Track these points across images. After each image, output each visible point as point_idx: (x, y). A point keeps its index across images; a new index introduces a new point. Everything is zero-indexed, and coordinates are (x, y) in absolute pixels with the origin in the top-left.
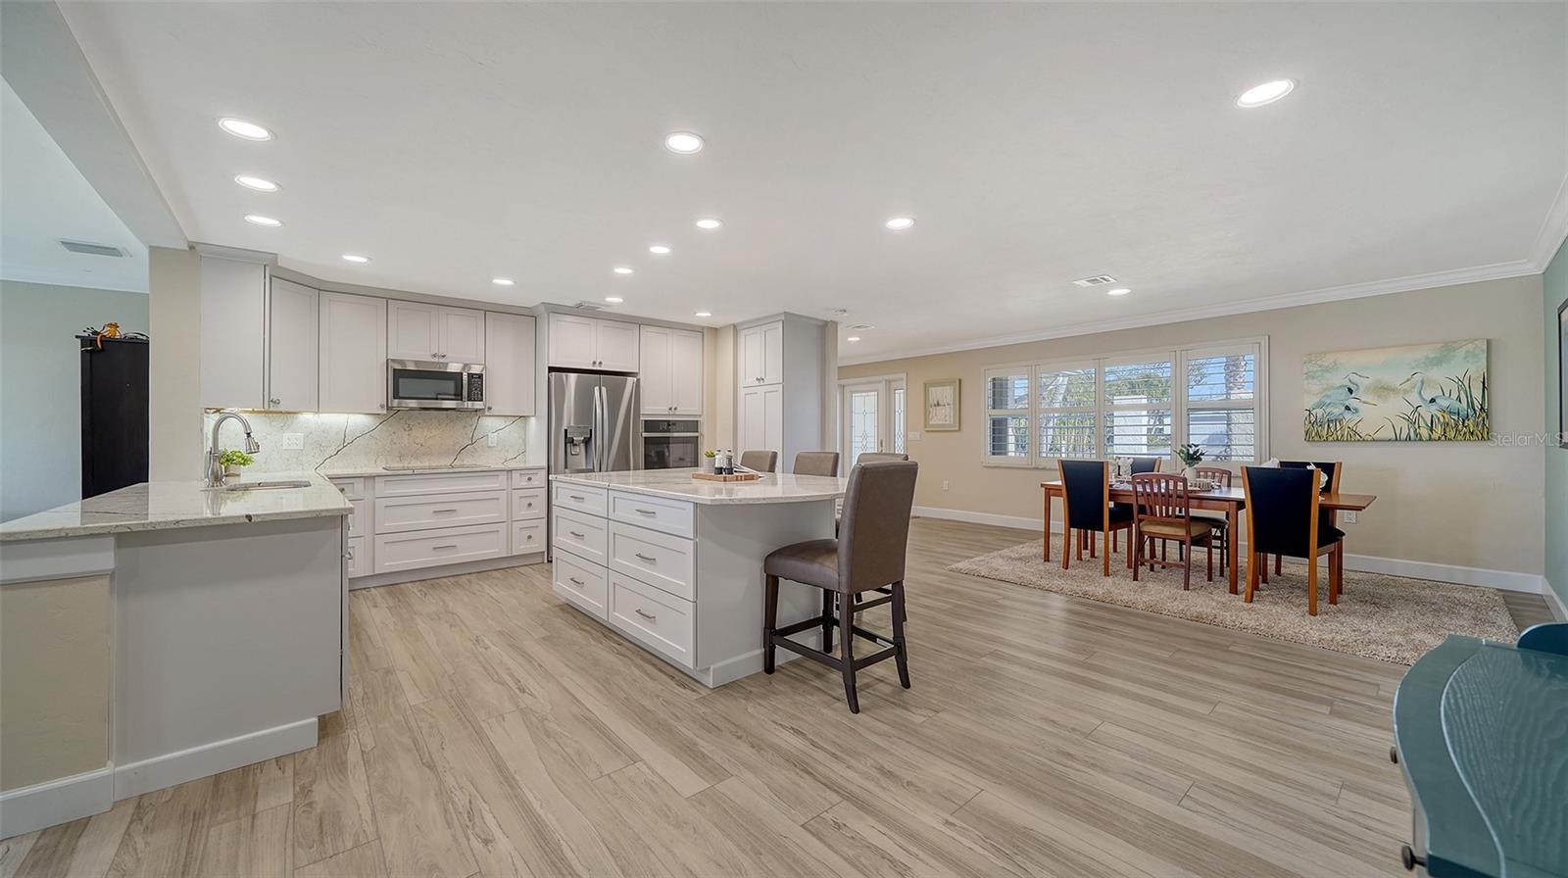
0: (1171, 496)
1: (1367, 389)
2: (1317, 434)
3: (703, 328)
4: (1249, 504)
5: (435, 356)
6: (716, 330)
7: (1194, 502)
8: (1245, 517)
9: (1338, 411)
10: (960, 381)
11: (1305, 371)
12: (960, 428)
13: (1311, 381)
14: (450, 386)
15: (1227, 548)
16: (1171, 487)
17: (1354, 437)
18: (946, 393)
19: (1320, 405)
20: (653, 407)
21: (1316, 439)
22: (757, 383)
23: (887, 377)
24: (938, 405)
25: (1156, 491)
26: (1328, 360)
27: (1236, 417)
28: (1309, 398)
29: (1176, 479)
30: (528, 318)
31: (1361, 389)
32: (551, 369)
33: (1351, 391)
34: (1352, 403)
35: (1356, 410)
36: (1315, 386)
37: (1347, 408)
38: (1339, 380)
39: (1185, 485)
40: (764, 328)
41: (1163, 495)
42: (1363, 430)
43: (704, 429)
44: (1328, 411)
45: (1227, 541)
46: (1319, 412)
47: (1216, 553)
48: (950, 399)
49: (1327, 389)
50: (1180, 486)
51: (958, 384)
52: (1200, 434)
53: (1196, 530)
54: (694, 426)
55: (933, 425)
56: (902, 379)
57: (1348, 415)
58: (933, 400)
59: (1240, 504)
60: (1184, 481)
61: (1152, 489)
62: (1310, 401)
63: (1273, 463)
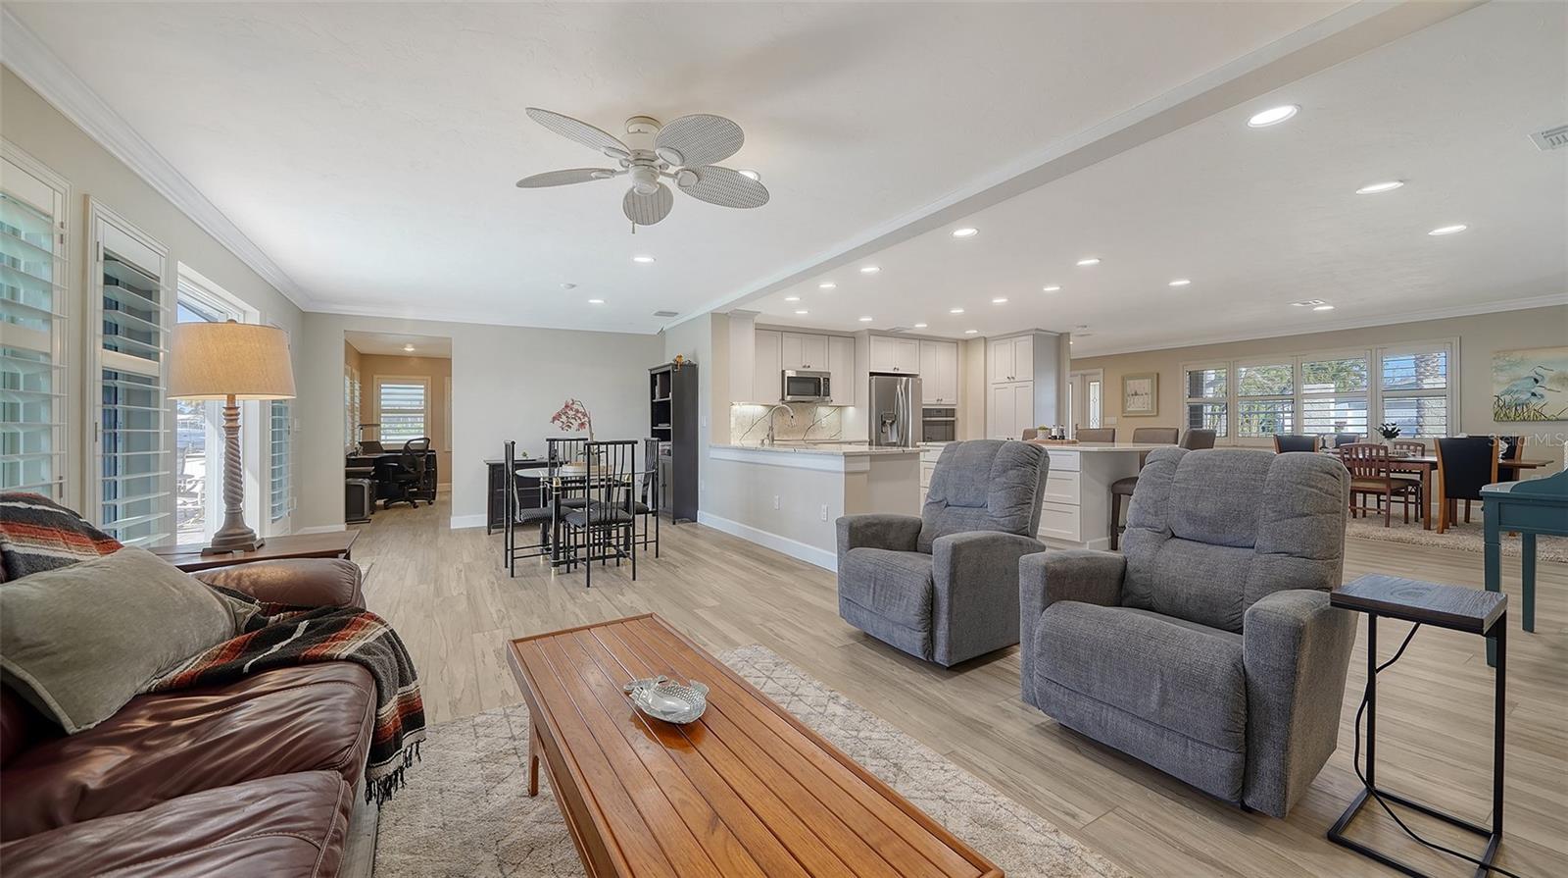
0: (1374, 461)
1: (1552, 380)
2: (1505, 415)
3: (957, 340)
4: (1440, 466)
5: (804, 367)
6: (967, 341)
7: (1393, 466)
8: (1437, 476)
9: (1524, 397)
10: (1158, 374)
11: (1494, 365)
12: (1158, 412)
13: (1500, 373)
14: (812, 387)
15: (1421, 503)
16: (1374, 454)
17: (1539, 418)
18: (1145, 385)
19: (1507, 392)
20: (929, 400)
21: (1504, 419)
22: (1008, 380)
23: (1082, 372)
24: (1136, 394)
25: (1361, 457)
26: (1518, 356)
27: (1429, 403)
28: (1499, 386)
29: (1378, 448)
30: (852, 339)
31: (1547, 379)
32: (872, 374)
33: (1536, 381)
34: (1538, 390)
35: (1542, 396)
36: (1503, 377)
37: (1534, 394)
38: (1526, 372)
39: (1386, 451)
40: (1014, 340)
41: (1367, 460)
42: (1548, 412)
43: (959, 415)
44: (1516, 396)
45: (1421, 498)
46: (1508, 398)
47: (1412, 507)
48: (1148, 389)
49: (1515, 380)
50: (1382, 453)
51: (1156, 376)
52: (1394, 416)
53: (1394, 486)
54: (951, 412)
55: (1130, 412)
56: (1099, 374)
57: (1534, 401)
58: (1130, 390)
59: (1434, 465)
60: (1386, 448)
61: (1357, 456)
62: (1498, 390)
63: (1464, 435)
